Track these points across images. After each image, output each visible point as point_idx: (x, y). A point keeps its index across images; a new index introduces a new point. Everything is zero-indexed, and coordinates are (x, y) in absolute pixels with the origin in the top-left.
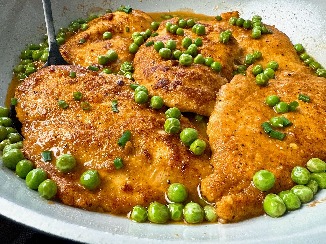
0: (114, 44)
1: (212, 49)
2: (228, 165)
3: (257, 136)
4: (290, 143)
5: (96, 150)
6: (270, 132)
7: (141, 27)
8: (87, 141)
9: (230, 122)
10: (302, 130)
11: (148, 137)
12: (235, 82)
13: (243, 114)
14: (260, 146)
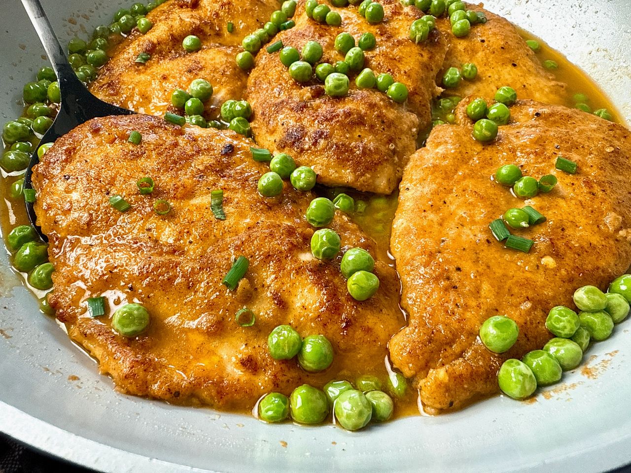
0: (206, 63)
1: (393, 56)
2: (434, 310)
3: (482, 247)
4: (542, 258)
5: (185, 295)
6: (505, 239)
7: (257, 20)
8: (169, 279)
9: (431, 226)
10: (563, 230)
11: (280, 268)
12: (434, 142)
13: (452, 208)
14: (488, 267)
